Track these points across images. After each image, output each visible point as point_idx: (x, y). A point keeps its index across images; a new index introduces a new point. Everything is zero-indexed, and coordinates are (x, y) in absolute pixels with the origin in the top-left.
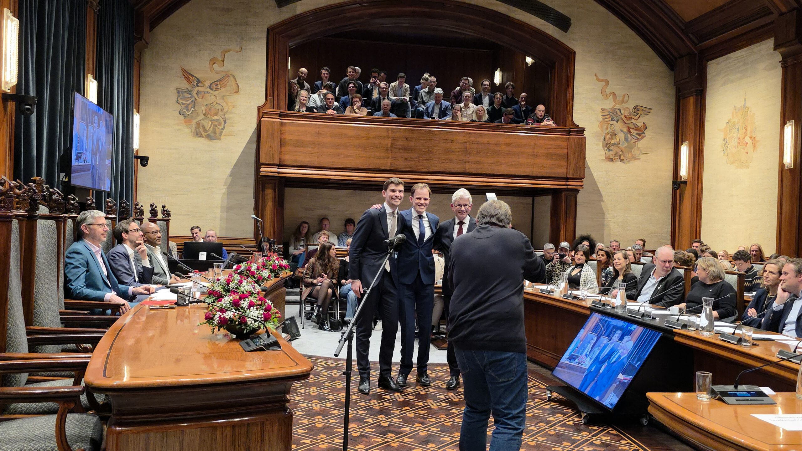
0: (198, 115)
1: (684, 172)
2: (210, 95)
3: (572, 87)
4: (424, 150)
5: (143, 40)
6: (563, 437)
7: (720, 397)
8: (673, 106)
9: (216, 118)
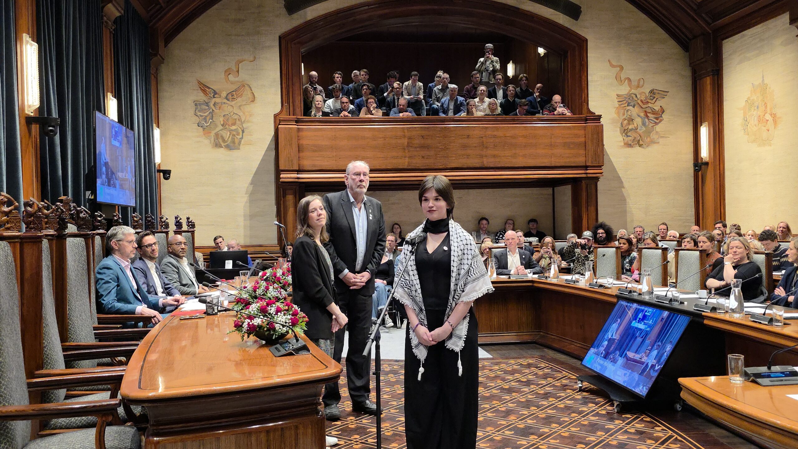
0: (216, 126)
1: (705, 153)
2: (227, 105)
3: (585, 74)
4: (441, 147)
5: (159, 56)
6: (595, 426)
7: (754, 379)
8: (690, 88)
9: (234, 127)
